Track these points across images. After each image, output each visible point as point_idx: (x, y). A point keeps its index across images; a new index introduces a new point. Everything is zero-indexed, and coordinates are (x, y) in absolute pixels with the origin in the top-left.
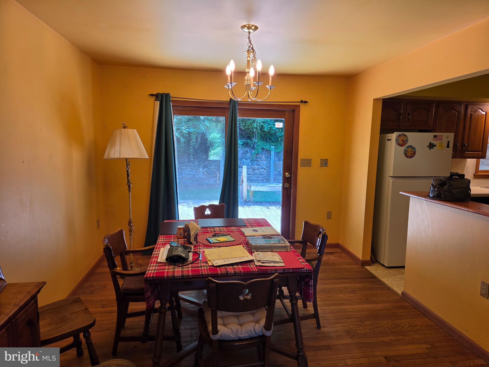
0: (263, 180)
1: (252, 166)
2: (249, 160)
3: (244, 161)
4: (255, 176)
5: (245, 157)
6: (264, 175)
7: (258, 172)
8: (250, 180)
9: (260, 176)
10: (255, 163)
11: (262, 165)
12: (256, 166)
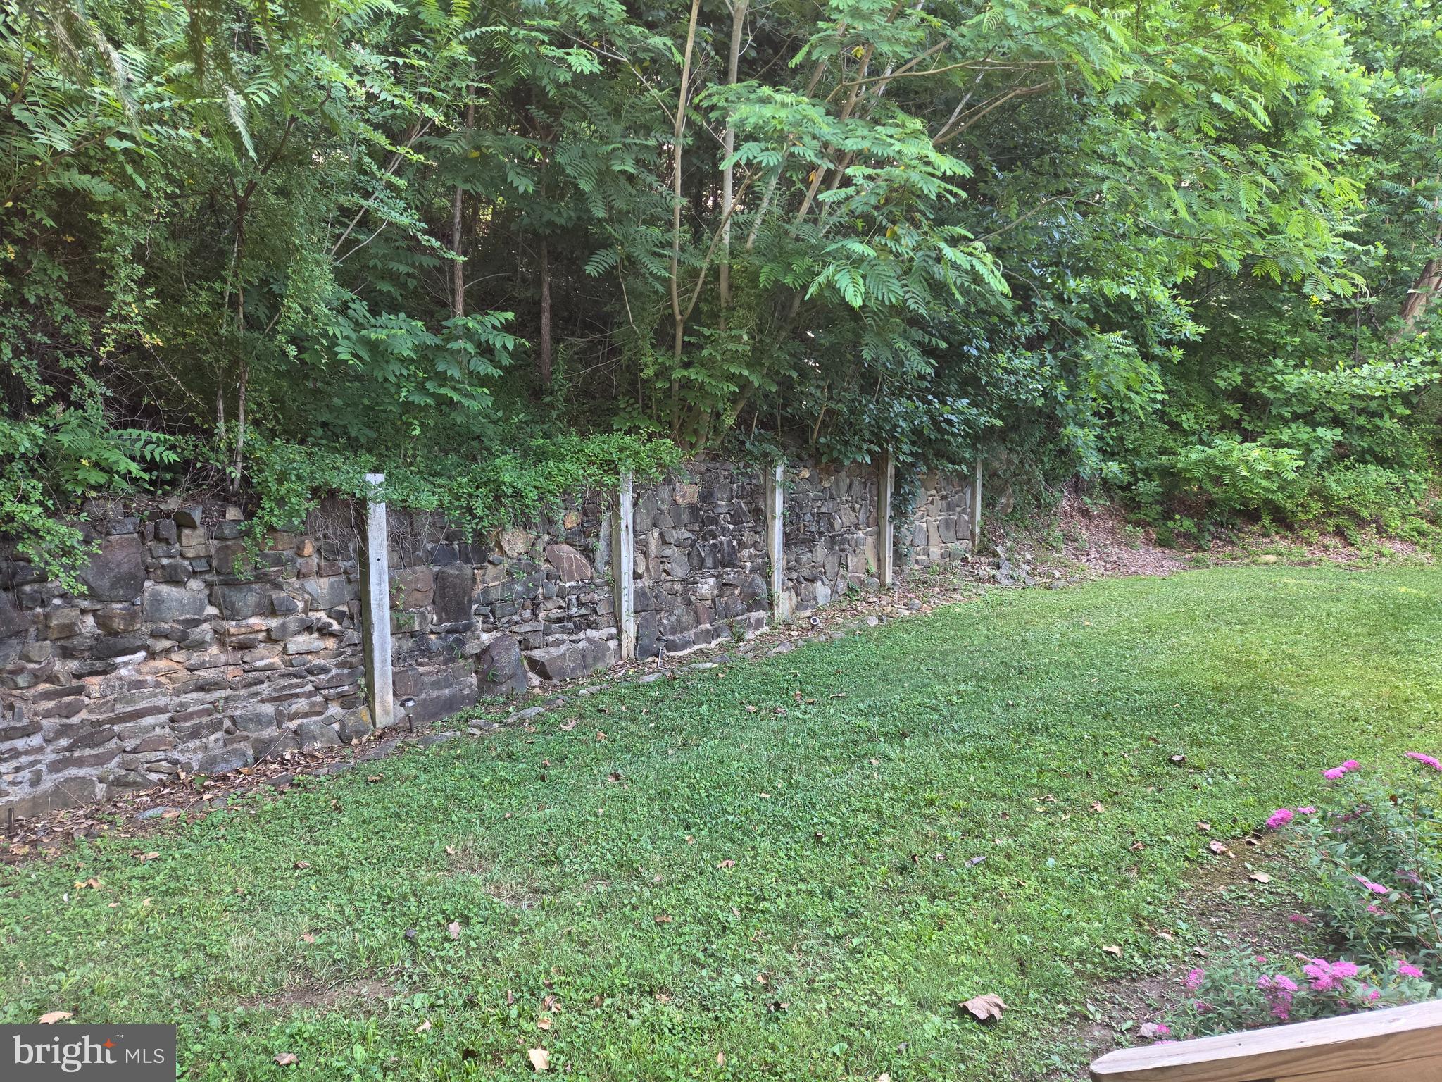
0: (318, 709)
1: (231, 626)
2: (195, 584)
3: (157, 600)
4: (258, 694)
5: (165, 561)
6: (325, 670)
7: (276, 660)
8: (227, 723)
9: (298, 686)
10: (252, 599)
11: (300, 605)
12: (253, 620)
